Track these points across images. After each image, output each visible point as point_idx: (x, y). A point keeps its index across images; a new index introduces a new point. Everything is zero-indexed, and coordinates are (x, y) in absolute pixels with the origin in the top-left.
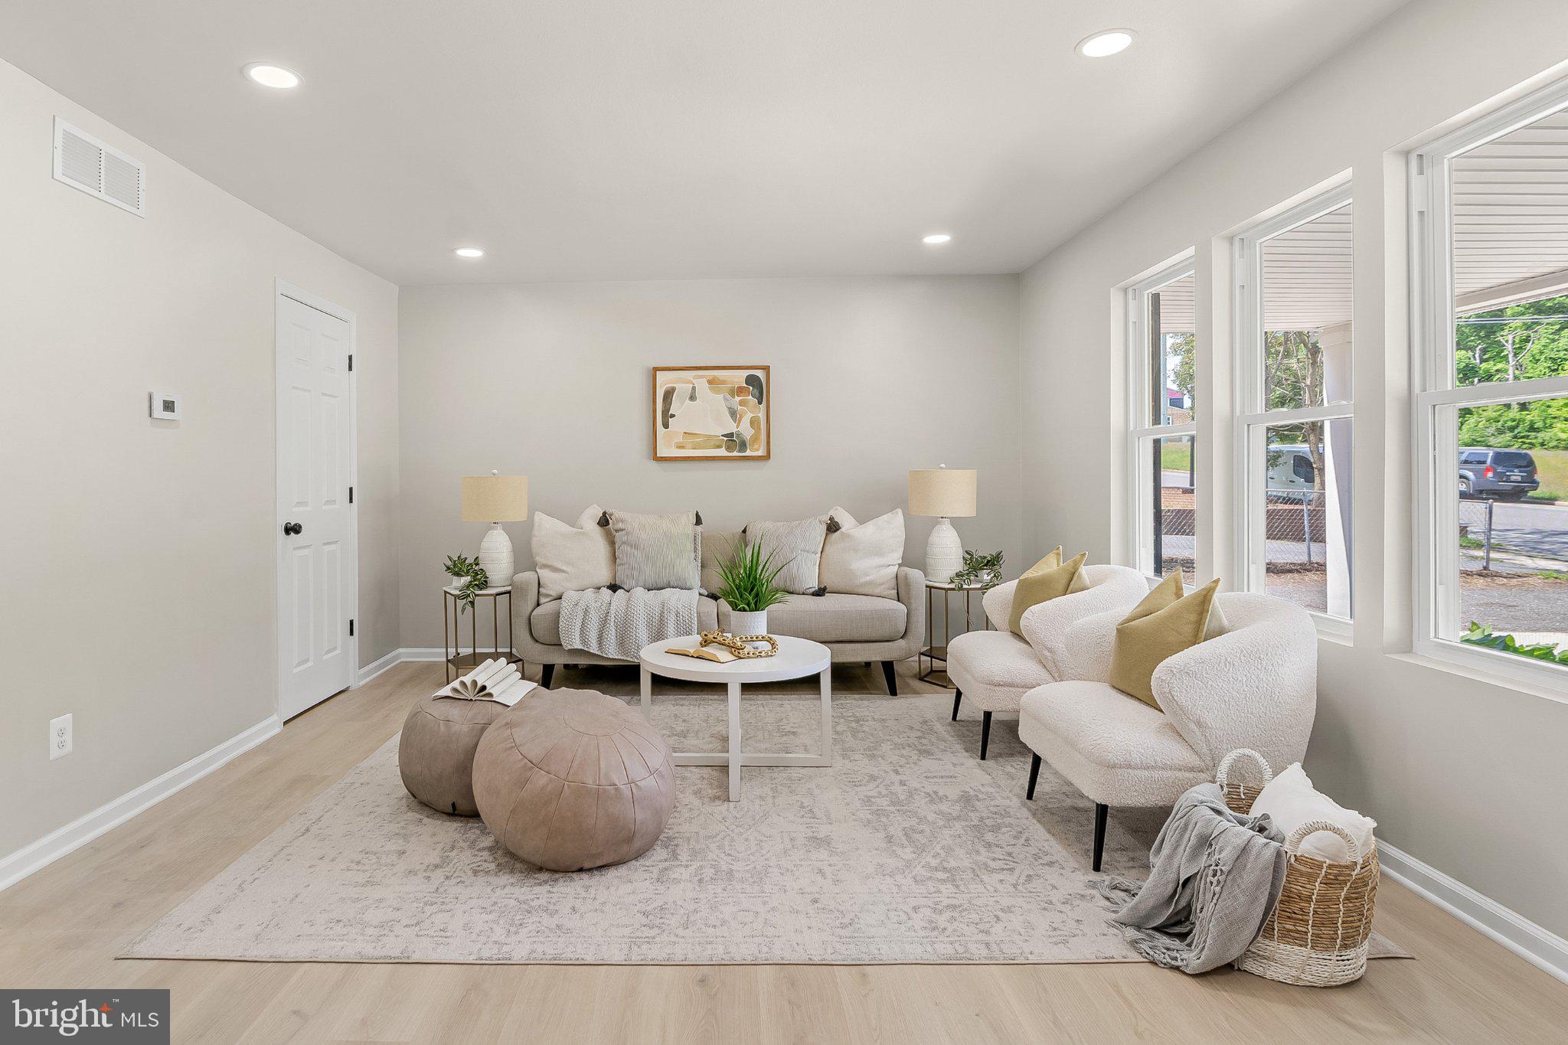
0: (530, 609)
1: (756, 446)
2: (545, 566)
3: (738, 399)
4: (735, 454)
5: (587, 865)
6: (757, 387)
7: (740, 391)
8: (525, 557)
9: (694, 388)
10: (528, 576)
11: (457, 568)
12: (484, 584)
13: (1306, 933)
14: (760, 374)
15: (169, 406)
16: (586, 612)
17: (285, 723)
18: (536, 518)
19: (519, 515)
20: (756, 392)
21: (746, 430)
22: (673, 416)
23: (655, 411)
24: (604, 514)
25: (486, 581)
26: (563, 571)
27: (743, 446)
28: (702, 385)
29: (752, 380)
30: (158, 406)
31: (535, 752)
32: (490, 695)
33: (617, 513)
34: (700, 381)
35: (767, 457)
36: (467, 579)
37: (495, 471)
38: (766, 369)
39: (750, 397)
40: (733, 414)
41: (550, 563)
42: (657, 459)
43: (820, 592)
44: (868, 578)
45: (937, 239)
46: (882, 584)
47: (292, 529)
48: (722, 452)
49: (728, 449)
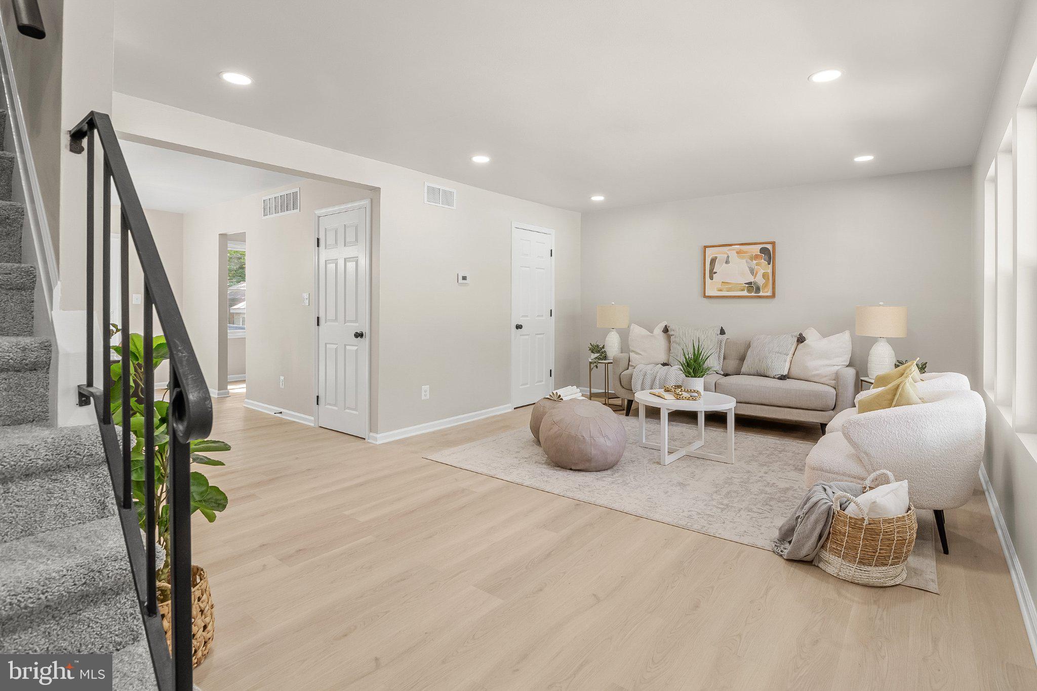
0: (621, 371)
1: (766, 290)
2: (633, 351)
3: (755, 262)
4: (753, 294)
5: (573, 468)
6: (768, 254)
7: (756, 257)
8: (625, 347)
9: (728, 257)
10: (625, 355)
11: (595, 349)
12: (605, 358)
13: (841, 551)
14: (769, 247)
15: (464, 278)
16: (645, 375)
17: (515, 408)
18: (632, 327)
19: (624, 325)
20: (767, 257)
21: (760, 280)
22: (715, 273)
23: (705, 270)
24: (666, 326)
25: (606, 357)
26: (640, 354)
27: (758, 289)
28: (733, 255)
29: (764, 251)
30: (460, 278)
31: (556, 419)
32: (562, 399)
33: (672, 327)
34: (732, 253)
35: (773, 296)
36: (597, 355)
37: (613, 303)
38: (773, 244)
39: (763, 260)
40: (752, 271)
41: (634, 350)
42: (705, 296)
43: (783, 378)
44: (817, 372)
45: (864, 159)
46: (826, 376)
47: (519, 327)
48: (745, 293)
49: (749, 291)
